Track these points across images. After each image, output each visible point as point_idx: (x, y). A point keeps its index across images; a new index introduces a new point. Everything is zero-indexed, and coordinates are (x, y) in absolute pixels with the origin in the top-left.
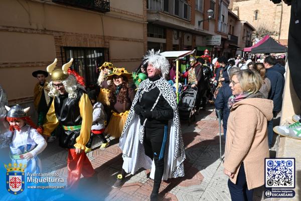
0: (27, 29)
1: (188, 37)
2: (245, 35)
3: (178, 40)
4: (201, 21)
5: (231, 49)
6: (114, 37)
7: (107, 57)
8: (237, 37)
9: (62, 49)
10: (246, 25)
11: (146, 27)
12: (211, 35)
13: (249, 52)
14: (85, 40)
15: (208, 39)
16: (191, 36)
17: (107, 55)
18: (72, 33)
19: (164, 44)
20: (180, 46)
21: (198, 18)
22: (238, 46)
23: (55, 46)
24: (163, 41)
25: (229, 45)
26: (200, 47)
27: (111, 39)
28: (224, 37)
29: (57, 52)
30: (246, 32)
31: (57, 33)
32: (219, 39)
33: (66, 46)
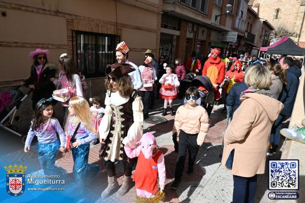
0: (40, 9)
1: (203, 31)
2: (263, 34)
3: (192, 34)
4: (219, 16)
5: (246, 47)
6: (127, 25)
8: (255, 35)
9: (74, 33)
10: (265, 23)
11: (160, 17)
12: (228, 31)
13: (265, 52)
14: (97, 25)
15: (223, 35)
16: (206, 30)
18: (84, 17)
19: (178, 37)
20: (194, 40)
21: (215, 12)
22: (255, 45)
23: (66, 30)
24: (177, 33)
25: (245, 43)
26: (214, 42)
27: (123, 27)
28: (240, 34)
29: (68, 36)
30: (264, 30)
31: (69, 16)
32: (235, 35)
33: (77, 29)
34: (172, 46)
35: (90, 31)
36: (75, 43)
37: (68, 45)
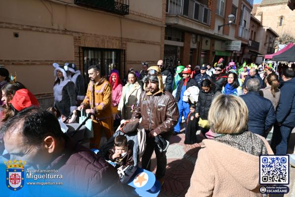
0: (49, 29)
1: (207, 41)
2: (268, 42)
3: (196, 44)
4: (221, 26)
5: (251, 55)
6: (131, 39)
7: (123, 59)
8: (259, 43)
9: (81, 49)
10: (269, 31)
11: (164, 30)
12: (231, 41)
14: (103, 41)
15: (227, 44)
16: (209, 40)
17: (123, 56)
18: (91, 34)
19: (182, 48)
20: (197, 51)
21: (218, 23)
22: (259, 52)
23: (73, 47)
24: (181, 44)
25: (250, 51)
26: (218, 51)
27: (128, 41)
28: (244, 42)
29: (75, 52)
30: (268, 38)
31: (77, 34)
32: (239, 44)
33: (84, 46)
34: (176, 57)
35: (96, 46)
36: (81, 58)
37: (75, 61)
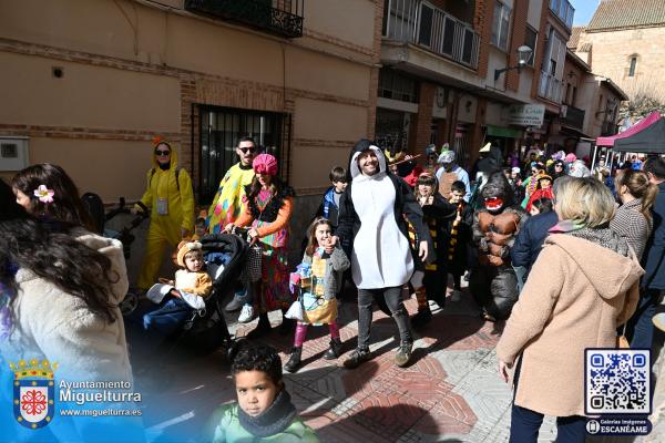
0: (129, 62)
1: (469, 104)
2: (603, 109)
3: (445, 110)
4: (502, 71)
5: (565, 138)
6: (305, 92)
7: (287, 134)
8: (583, 112)
9: (196, 109)
10: (607, 85)
11: (376, 75)
12: (522, 104)
13: (609, 147)
14: (244, 94)
15: (513, 111)
16: (475, 102)
17: (287, 128)
18: (218, 77)
19: (414, 116)
20: (448, 123)
21: (495, 63)
22: (584, 133)
23: (180, 103)
24: (411, 108)
25: (563, 128)
26: (494, 127)
27: (297, 95)
28: (551, 109)
29: (183, 116)
30: (604, 101)
31: (188, 75)
32: (539, 112)
33: (202, 102)
34: (401, 136)
35: (229, 105)
36: (196, 129)
37: (183, 135)
